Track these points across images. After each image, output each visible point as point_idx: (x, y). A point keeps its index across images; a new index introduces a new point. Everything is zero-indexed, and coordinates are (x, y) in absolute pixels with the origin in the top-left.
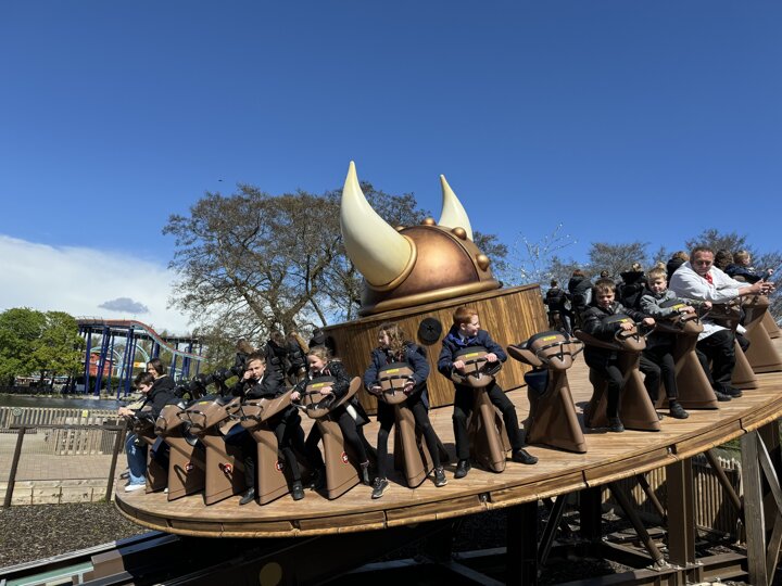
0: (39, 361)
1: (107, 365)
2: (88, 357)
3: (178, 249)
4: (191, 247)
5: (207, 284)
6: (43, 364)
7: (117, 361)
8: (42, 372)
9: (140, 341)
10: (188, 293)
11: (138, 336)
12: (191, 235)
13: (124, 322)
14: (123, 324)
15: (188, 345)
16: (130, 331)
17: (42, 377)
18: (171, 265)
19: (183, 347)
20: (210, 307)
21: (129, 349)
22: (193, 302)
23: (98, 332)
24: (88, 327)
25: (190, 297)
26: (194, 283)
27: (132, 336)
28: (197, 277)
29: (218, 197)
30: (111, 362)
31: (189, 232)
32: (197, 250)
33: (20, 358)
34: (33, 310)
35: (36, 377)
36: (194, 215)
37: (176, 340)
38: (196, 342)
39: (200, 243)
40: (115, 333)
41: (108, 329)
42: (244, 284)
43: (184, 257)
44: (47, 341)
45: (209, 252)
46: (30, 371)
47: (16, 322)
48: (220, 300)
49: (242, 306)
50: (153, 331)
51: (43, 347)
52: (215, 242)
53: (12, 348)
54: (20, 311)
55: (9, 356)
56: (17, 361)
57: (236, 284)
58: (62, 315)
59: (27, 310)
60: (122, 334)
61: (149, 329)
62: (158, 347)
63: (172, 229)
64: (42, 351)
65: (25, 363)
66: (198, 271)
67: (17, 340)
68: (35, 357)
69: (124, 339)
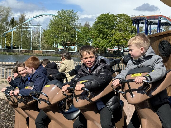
0: (116, 40)
6: (118, 41)
8: (118, 46)
9: (164, 26)
11: (163, 24)
13: (155, 16)
14: (155, 18)
16: (159, 21)
17: (118, 49)
23: (142, 23)
24: (137, 21)
27: (160, 24)
33: (107, 39)
34: (110, 14)
35: (116, 49)
40: (151, 23)
44: (118, 30)
46: (113, 45)
47: (103, 21)
51: (117, 33)
53: (104, 34)
54: (105, 15)
55: (102, 38)
56: (106, 41)
58: (124, 15)
59: (108, 14)
60: (155, 24)
64: (117, 35)
65: (110, 41)
67: (105, 30)
68: (114, 38)
69: (156, 26)
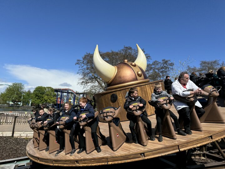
1: (62, 101)
2: (57, 99)
3: (80, 69)
4: (83, 68)
5: (87, 78)
6: (46, 101)
7: (65, 100)
9: (70, 94)
10: (82, 81)
12: (83, 65)
14: (66, 90)
15: (82, 95)
16: (68, 92)
18: (78, 73)
19: (81, 95)
20: (88, 84)
21: (67, 96)
22: (83, 83)
23: (59, 92)
24: (57, 91)
25: (83, 82)
26: (84, 78)
28: (84, 76)
29: (89, 54)
30: (63, 100)
31: (82, 64)
32: (84, 69)
33: (40, 99)
34: (43, 87)
36: (83, 59)
37: (80, 93)
38: (85, 94)
39: (85, 67)
40: (64, 92)
41: (62, 91)
42: (97, 78)
43: (81, 71)
44: (47, 95)
45: (87, 69)
47: (39, 90)
48: (90, 82)
49: (96, 84)
50: (73, 91)
51: (46, 96)
52: (89, 66)
53: (38, 97)
54: (40, 87)
55: (38, 99)
57: (95, 78)
58: (50, 87)
60: (66, 92)
61: (72, 91)
62: (75, 95)
63: (78, 63)
64: (46, 97)
65: (42, 101)
66: (85, 75)
67: (40, 95)
68: (44, 99)
69: (66, 94)
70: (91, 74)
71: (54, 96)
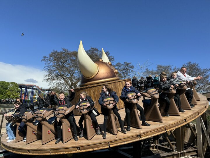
0: (8, 95)
1: (26, 97)
2: (21, 94)
3: (45, 65)
4: (49, 65)
5: (53, 75)
7: (29, 96)
8: (9, 98)
9: (35, 90)
10: (48, 77)
11: (35, 89)
12: (49, 62)
13: (31, 85)
14: (31, 86)
15: (48, 91)
16: (32, 88)
17: (9, 100)
18: (44, 70)
20: (54, 81)
21: (32, 92)
23: (24, 88)
24: (21, 86)
25: (49, 79)
26: (50, 75)
27: (33, 89)
28: (50, 73)
29: (57, 51)
32: (51, 66)
33: (3, 95)
34: (6, 82)
35: (7, 100)
36: (50, 56)
37: (45, 90)
39: (52, 64)
40: (28, 88)
42: (63, 75)
43: (47, 67)
44: (10, 90)
45: (54, 67)
46: (5, 98)
47: (2, 85)
48: (57, 79)
49: (63, 81)
51: (9, 92)
52: (55, 64)
54: (3, 82)
56: (2, 95)
57: (61, 75)
58: (14, 83)
59: (5, 82)
60: (30, 88)
61: (38, 87)
62: (40, 92)
63: (44, 60)
65: (4, 96)
67: (2, 90)
68: (7, 94)
69: (31, 90)
70: (57, 71)
71: (18, 92)
